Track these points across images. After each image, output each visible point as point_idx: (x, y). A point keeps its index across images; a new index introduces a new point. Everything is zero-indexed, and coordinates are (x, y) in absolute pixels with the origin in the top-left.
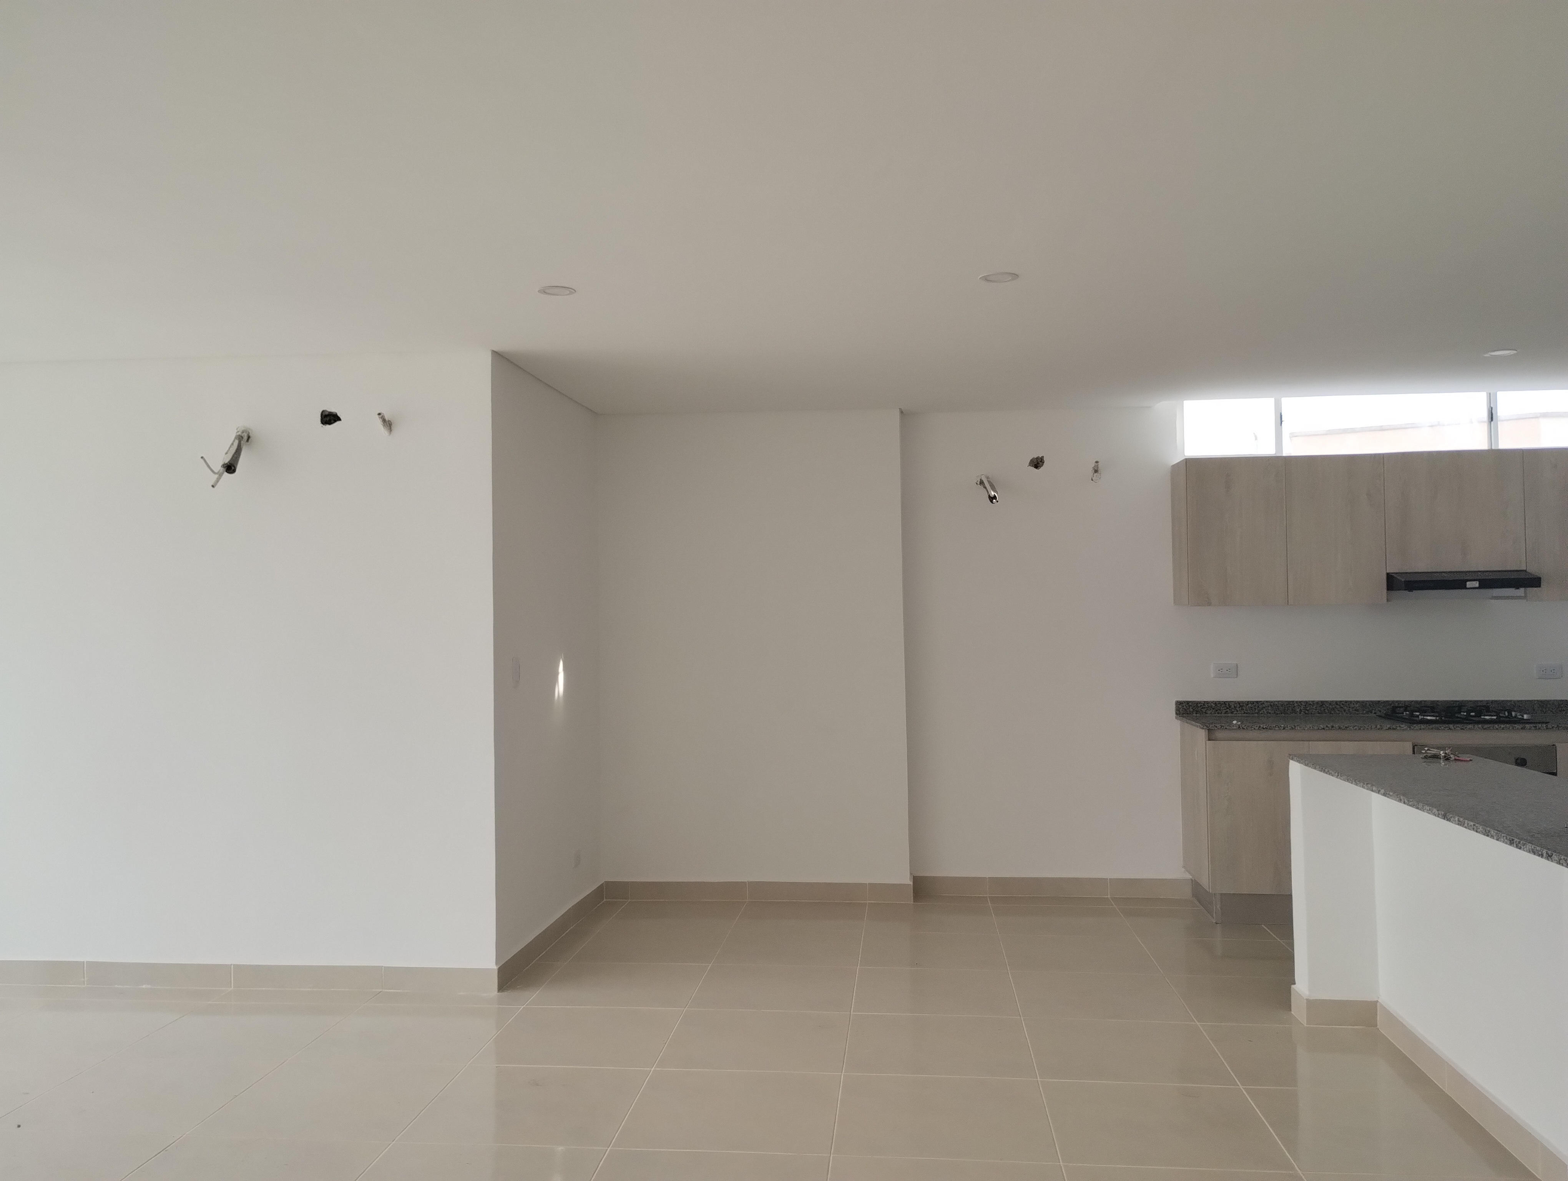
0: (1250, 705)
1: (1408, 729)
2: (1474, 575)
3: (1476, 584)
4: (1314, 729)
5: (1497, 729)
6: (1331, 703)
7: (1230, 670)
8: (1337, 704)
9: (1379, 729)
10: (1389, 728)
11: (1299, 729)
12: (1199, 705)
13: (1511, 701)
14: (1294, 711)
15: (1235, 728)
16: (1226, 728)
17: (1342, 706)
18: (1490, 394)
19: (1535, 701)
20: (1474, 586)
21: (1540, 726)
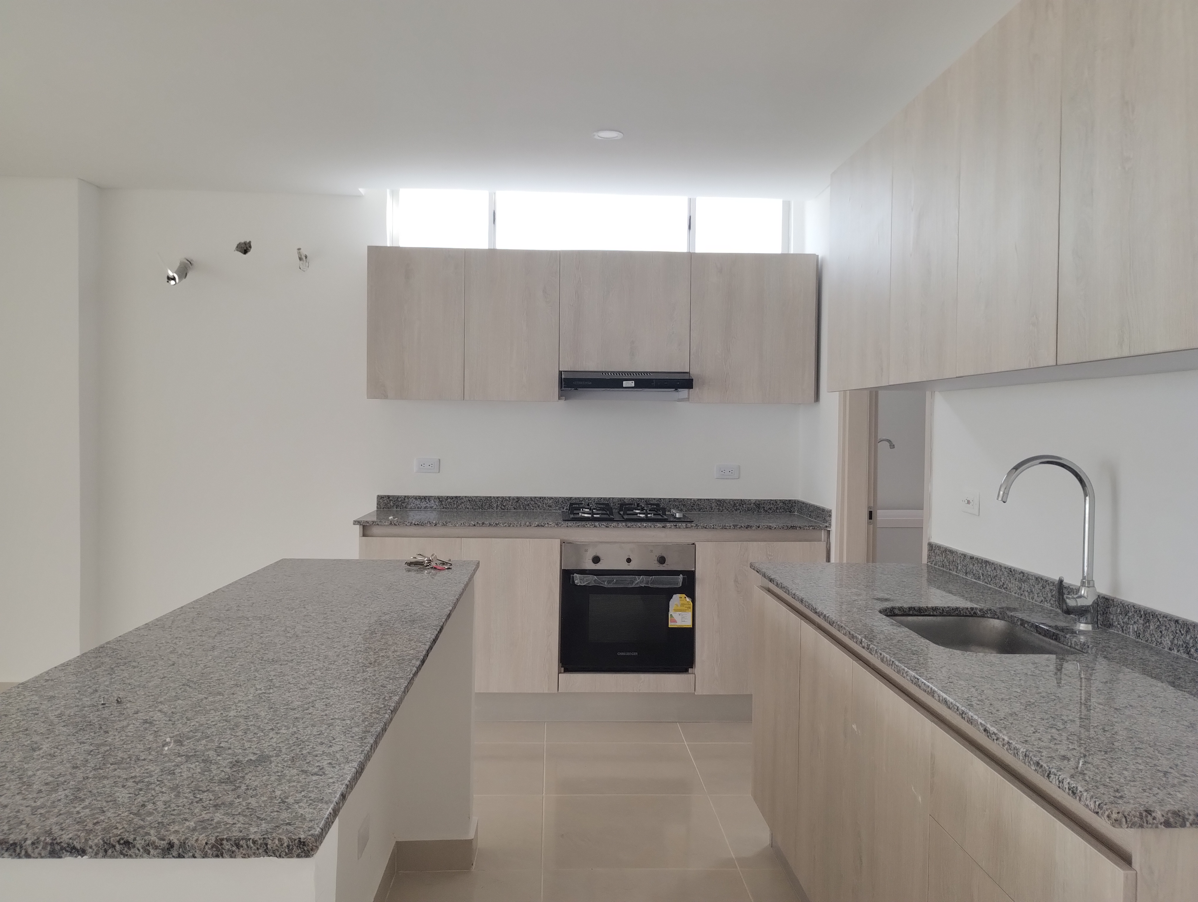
0: (449, 500)
1: (556, 526)
2: (629, 375)
3: (632, 384)
4: (464, 525)
5: (639, 527)
6: (526, 499)
7: (432, 466)
8: (532, 500)
9: (528, 526)
10: (538, 526)
11: (450, 525)
12: (399, 500)
13: (691, 499)
14: (490, 506)
15: (387, 524)
16: (378, 524)
17: (537, 502)
18: (690, 199)
19: (712, 499)
20: (630, 386)
21: (680, 524)
